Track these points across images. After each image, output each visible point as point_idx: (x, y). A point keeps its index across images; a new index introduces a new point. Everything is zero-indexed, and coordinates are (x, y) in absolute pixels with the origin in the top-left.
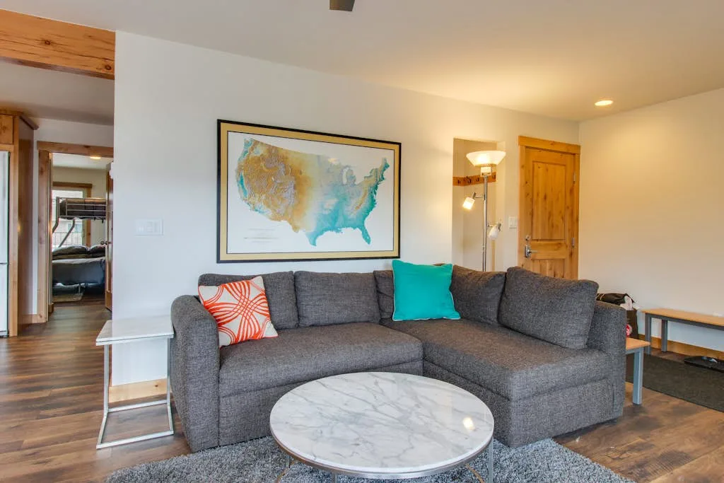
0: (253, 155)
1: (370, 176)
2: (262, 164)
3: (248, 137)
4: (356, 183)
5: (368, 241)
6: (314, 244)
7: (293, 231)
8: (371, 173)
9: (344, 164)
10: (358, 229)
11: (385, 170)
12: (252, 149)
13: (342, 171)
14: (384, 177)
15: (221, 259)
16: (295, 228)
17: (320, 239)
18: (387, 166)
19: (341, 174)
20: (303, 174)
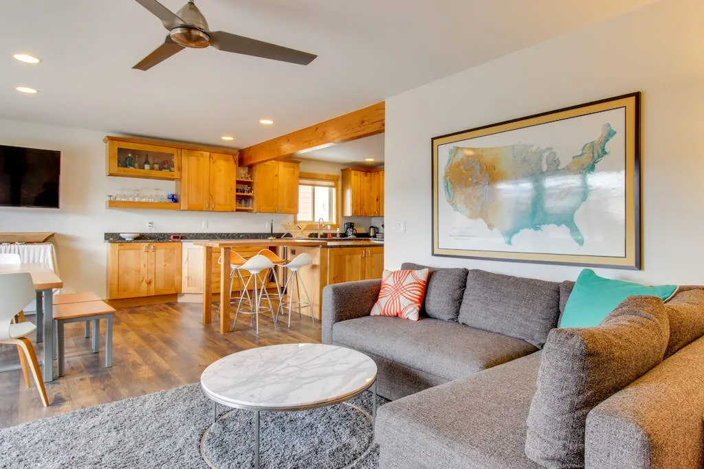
0: (455, 160)
1: (582, 154)
2: (462, 168)
3: (451, 146)
4: (560, 167)
5: (581, 242)
6: (510, 243)
7: (488, 230)
8: (583, 149)
9: (543, 147)
10: (563, 225)
11: (607, 141)
12: (454, 156)
13: (541, 156)
14: (606, 150)
15: (435, 253)
16: (490, 226)
17: (515, 238)
18: (611, 134)
19: (540, 160)
20: (496, 169)
